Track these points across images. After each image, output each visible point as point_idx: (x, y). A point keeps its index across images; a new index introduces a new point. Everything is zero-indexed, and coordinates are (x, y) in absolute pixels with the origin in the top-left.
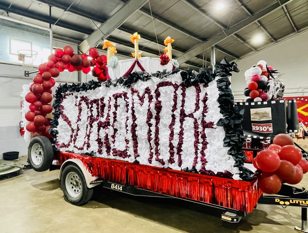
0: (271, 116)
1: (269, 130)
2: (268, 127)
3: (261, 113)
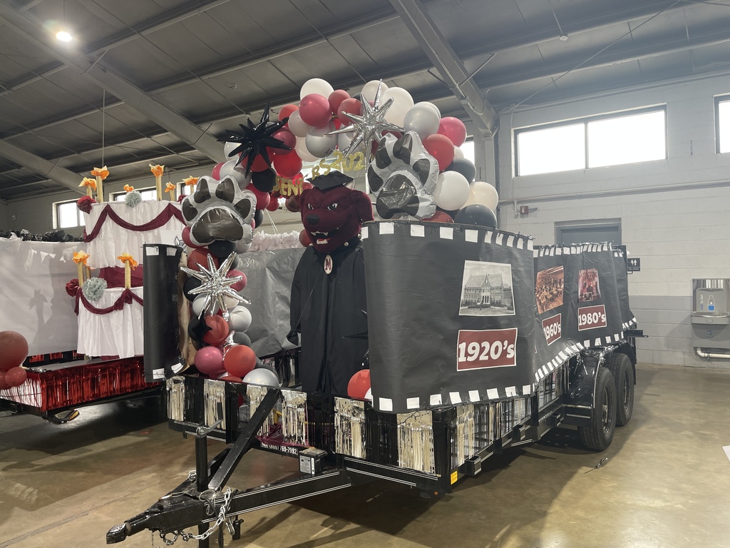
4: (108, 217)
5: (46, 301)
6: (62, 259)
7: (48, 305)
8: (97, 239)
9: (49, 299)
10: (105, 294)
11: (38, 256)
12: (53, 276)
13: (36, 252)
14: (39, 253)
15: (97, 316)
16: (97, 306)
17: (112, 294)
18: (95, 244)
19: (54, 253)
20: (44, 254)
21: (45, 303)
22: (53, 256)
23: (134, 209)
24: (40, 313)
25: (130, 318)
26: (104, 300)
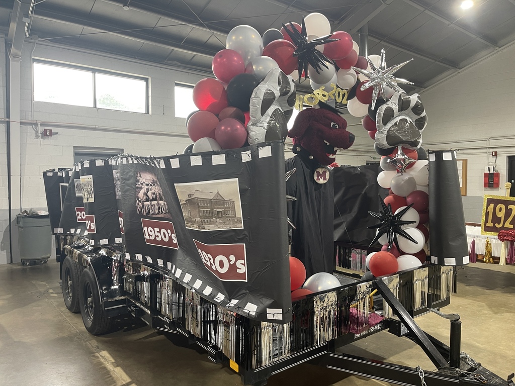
0: (239, 214)
1: (238, 271)
2: (232, 258)
3: (205, 201)
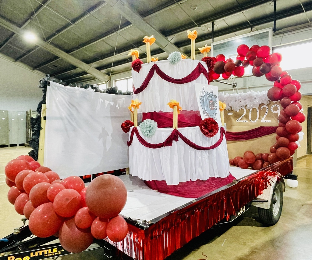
4: (155, 73)
5: (108, 135)
6: (117, 106)
7: (109, 138)
8: (145, 91)
9: (110, 134)
10: (157, 132)
11: (103, 103)
12: (112, 117)
13: (103, 100)
14: (104, 101)
15: (150, 150)
16: (150, 142)
17: (163, 133)
18: (143, 94)
19: (113, 102)
20: (107, 102)
21: (107, 136)
22: (112, 104)
23: (175, 66)
24: (104, 143)
25: (176, 152)
26: (156, 137)
